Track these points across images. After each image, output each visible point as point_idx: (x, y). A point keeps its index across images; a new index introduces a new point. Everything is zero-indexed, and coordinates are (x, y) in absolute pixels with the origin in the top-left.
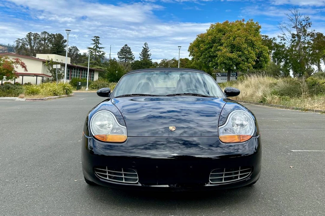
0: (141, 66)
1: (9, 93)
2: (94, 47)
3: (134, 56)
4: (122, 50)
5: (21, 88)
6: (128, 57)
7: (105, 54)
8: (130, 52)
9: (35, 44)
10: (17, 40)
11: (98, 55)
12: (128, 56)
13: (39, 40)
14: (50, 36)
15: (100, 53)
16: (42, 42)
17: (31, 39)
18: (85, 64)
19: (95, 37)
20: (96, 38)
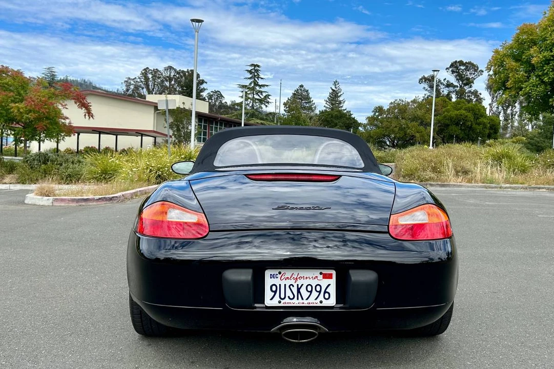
0: (331, 120)
1: (46, 173)
2: (251, 84)
3: (315, 105)
4: (294, 94)
5: (79, 162)
6: (305, 107)
7: (269, 97)
8: (307, 98)
9: (154, 86)
10: (126, 80)
11: (258, 99)
12: (305, 104)
13: (161, 81)
14: (178, 73)
15: (261, 96)
16: (166, 83)
17: (149, 78)
18: (234, 115)
19: (252, 65)
20: (253, 67)
